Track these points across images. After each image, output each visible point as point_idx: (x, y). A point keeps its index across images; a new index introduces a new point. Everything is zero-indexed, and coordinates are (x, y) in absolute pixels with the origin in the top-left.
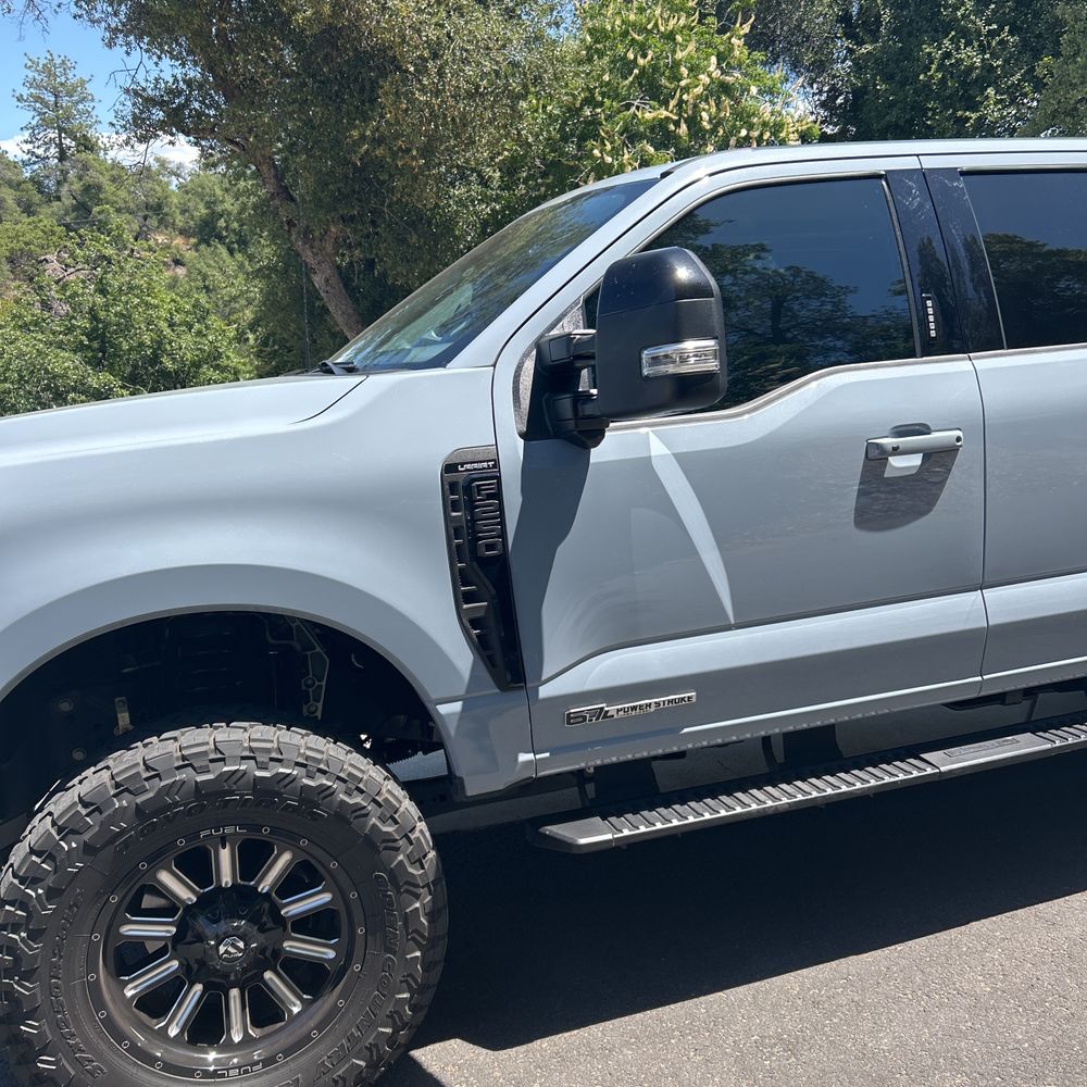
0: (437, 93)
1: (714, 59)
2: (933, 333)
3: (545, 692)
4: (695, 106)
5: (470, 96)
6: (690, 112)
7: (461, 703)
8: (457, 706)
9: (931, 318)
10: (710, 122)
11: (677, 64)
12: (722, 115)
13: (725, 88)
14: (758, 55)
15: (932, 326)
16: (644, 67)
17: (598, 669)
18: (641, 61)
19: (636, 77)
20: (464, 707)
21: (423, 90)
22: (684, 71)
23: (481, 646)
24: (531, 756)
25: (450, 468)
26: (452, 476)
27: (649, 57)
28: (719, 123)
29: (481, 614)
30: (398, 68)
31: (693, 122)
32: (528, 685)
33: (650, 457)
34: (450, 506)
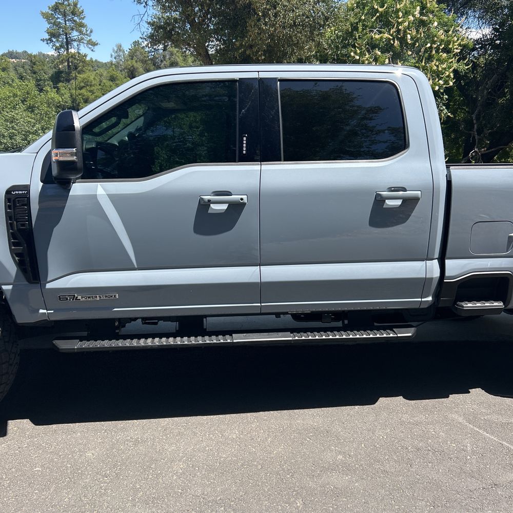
0: (274, 25)
1: (418, 8)
2: (244, 152)
3: (49, 286)
4: (405, 32)
5: (291, 26)
6: (402, 35)
7: (12, 286)
8: (10, 287)
9: (245, 145)
10: (412, 39)
11: (398, 11)
12: (419, 36)
13: (422, 23)
14: (442, 5)
15: (245, 149)
16: (382, 13)
17: (72, 280)
18: (380, 10)
19: (378, 17)
20: (13, 287)
21: (266, 24)
22: (401, 14)
23: (20, 264)
24: (45, 311)
25: (8, 192)
26: (9, 196)
27: (385, 7)
28: (417, 41)
29: (20, 252)
30: (256, 13)
31: (403, 40)
32: (41, 282)
33: (96, 195)
34: (8, 207)
